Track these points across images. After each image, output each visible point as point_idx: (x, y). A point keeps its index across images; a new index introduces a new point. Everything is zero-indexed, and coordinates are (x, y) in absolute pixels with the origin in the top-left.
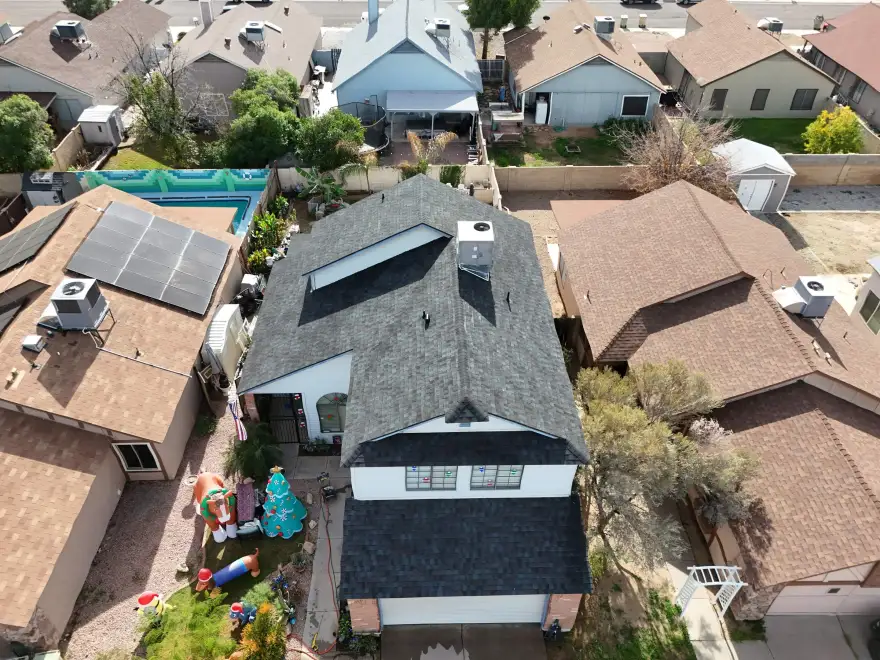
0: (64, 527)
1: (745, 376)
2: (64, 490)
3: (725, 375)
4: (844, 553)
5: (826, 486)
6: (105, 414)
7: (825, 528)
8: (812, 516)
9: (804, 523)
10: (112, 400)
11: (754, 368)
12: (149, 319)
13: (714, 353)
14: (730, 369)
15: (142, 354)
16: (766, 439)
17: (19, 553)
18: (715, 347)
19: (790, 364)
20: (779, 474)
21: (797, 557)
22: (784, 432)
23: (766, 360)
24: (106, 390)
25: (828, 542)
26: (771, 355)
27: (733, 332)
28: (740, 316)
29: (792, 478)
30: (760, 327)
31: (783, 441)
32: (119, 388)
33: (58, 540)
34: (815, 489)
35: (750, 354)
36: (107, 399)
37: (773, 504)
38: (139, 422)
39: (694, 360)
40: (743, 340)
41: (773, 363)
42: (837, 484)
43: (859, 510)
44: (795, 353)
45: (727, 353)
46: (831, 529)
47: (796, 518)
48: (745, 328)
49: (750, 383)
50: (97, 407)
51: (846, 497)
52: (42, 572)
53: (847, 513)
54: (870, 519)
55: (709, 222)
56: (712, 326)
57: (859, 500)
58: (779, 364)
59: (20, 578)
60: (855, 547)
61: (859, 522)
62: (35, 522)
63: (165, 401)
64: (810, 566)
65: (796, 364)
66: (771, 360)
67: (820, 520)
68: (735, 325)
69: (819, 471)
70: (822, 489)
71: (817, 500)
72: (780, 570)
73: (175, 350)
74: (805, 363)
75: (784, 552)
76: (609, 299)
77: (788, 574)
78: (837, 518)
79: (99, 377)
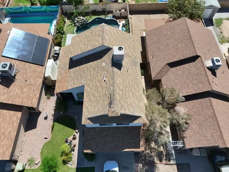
0: (14, 133)
1: (193, 89)
2: (13, 123)
3: (187, 88)
4: (209, 142)
5: (209, 123)
6: (20, 101)
7: (206, 135)
8: (204, 131)
9: (201, 133)
10: (21, 96)
11: (196, 87)
12: (28, 69)
13: (185, 80)
14: (189, 86)
15: (27, 81)
16: (195, 107)
17: (4, 142)
18: (186, 78)
19: (206, 87)
20: (197, 118)
21: (198, 142)
22: (200, 106)
23: (199, 84)
24: (19, 94)
25: (206, 139)
26: (201, 83)
27: (192, 74)
28: (194, 69)
29: (200, 120)
30: (200, 73)
31: (200, 109)
32: (22, 92)
33: (13, 137)
34: (206, 124)
35: (195, 82)
36: (20, 97)
37: (194, 126)
38: (29, 102)
39: (179, 81)
40: (194, 77)
41: (201, 86)
42: (212, 123)
43: (216, 131)
44: (207, 83)
45: (189, 80)
46: (208, 135)
47: (199, 131)
48: (195, 73)
49: (193, 91)
50: (17, 99)
51: (213, 127)
52: (11, 146)
53: (213, 132)
54: (218, 134)
55: (190, 35)
56: (186, 71)
57: (216, 128)
58: (203, 86)
59: (5, 148)
60: (212, 141)
61: (215, 134)
62: (7, 133)
63: (35, 95)
64: (200, 144)
65: (207, 87)
66: (200, 85)
67: (205, 133)
68: (192, 72)
69: (207, 119)
70: (207, 124)
71: (205, 127)
72: (193, 144)
73: (37, 78)
74: (210, 87)
75: (195, 140)
76: (158, 59)
77: (195, 146)
78: (210, 132)
79: (16, 90)
